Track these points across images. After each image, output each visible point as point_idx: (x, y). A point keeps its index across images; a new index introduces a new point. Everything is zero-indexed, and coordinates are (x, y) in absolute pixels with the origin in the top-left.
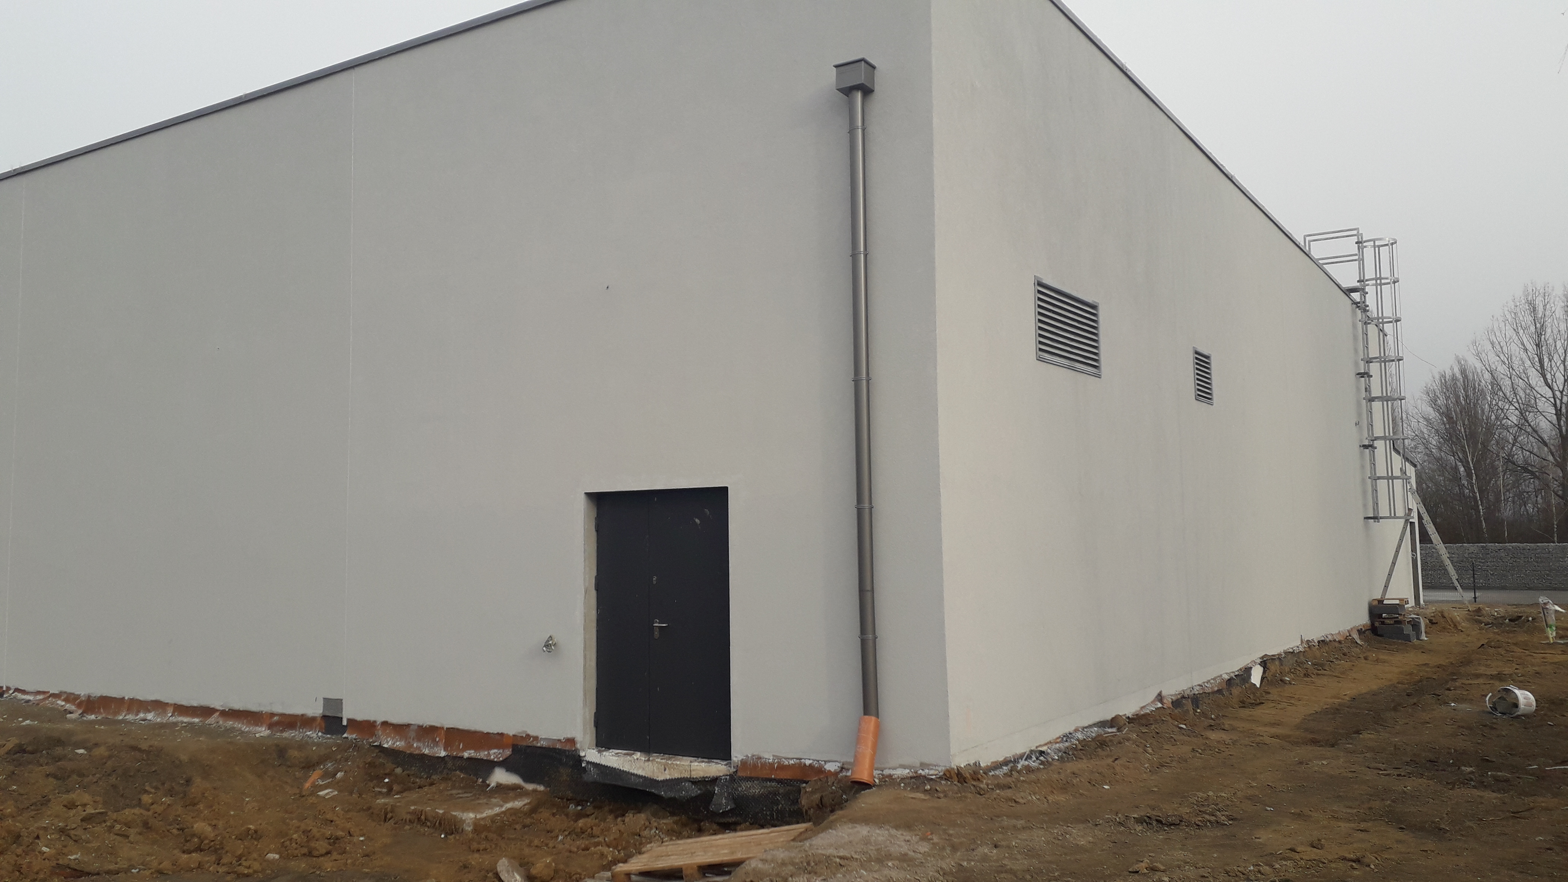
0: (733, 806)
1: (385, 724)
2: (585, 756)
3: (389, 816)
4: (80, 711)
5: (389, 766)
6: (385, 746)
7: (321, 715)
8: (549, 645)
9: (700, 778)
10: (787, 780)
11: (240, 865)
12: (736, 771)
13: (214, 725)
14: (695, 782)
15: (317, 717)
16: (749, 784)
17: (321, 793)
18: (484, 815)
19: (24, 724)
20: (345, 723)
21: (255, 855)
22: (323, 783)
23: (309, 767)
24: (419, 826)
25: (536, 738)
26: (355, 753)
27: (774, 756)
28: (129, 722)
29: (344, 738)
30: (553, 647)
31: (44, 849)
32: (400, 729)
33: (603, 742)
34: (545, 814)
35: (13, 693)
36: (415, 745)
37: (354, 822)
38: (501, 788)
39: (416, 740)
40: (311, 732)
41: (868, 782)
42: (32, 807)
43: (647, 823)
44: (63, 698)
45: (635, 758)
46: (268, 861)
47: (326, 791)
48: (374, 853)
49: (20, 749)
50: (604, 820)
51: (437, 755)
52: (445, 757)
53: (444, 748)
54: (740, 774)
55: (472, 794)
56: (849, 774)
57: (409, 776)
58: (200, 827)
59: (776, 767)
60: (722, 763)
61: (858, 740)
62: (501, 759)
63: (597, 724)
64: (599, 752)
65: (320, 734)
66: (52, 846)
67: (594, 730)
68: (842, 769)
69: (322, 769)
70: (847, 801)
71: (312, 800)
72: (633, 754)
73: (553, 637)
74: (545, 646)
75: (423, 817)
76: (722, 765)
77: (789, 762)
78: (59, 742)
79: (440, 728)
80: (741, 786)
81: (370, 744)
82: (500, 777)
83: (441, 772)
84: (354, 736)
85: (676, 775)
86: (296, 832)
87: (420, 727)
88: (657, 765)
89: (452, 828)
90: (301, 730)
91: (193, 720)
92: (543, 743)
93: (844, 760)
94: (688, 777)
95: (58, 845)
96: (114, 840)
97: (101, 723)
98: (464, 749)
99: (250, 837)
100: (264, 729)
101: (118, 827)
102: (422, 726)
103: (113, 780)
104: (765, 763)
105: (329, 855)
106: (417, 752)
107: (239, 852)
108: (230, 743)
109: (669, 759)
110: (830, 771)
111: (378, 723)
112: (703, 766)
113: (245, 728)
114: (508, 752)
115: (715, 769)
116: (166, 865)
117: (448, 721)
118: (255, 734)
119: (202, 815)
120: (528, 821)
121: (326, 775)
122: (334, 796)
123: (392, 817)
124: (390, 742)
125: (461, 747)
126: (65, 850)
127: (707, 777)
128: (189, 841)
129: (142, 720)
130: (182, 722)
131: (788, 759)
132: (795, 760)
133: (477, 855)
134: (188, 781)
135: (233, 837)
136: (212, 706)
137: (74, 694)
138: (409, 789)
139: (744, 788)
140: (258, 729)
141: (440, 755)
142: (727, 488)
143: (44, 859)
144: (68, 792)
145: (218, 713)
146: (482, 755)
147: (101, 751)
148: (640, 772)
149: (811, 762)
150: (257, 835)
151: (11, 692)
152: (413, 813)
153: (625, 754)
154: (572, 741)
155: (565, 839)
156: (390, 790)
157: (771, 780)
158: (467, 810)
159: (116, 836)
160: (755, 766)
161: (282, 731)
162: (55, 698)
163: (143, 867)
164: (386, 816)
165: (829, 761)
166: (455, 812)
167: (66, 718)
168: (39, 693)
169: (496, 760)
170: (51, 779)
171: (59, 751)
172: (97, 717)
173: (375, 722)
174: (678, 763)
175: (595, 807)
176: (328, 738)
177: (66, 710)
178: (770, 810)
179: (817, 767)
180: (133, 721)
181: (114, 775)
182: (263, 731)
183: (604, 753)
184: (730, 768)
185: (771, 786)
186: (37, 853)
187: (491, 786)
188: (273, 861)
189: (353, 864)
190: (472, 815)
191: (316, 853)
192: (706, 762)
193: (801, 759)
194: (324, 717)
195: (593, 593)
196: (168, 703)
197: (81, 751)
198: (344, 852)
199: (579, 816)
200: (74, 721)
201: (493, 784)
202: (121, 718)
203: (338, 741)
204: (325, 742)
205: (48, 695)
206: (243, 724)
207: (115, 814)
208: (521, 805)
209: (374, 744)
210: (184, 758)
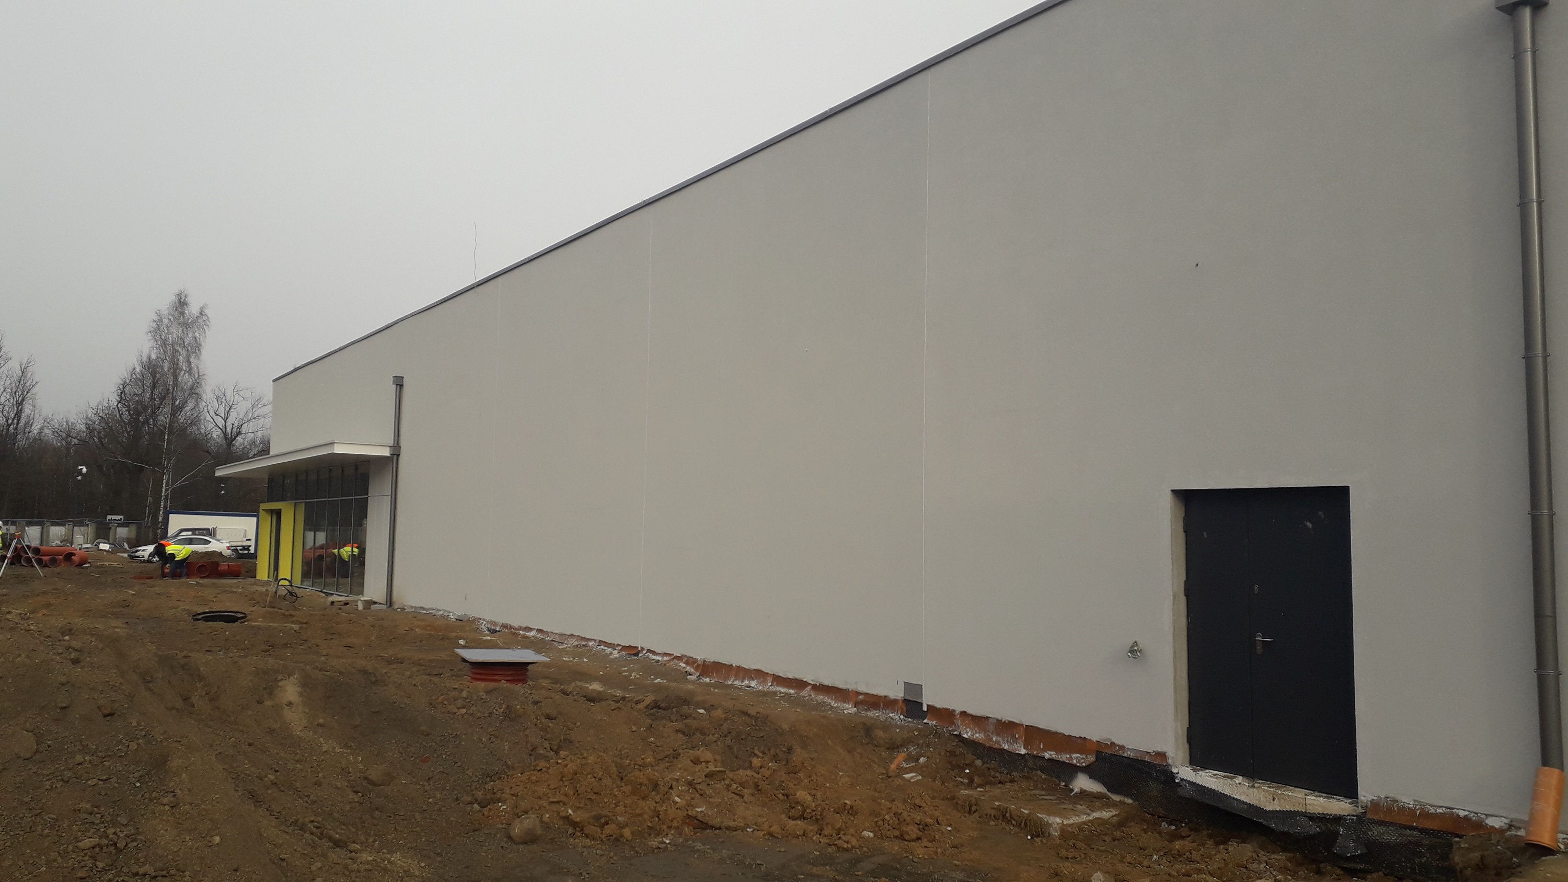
0: (1365, 851)
1: (964, 713)
2: (1178, 773)
3: (973, 809)
4: (698, 674)
5: (970, 757)
6: (965, 736)
7: (903, 699)
8: (1134, 651)
9: (1319, 813)
10: (1434, 831)
11: (840, 838)
12: (1365, 812)
13: (807, 698)
14: (1312, 818)
15: (898, 700)
16: (1382, 829)
17: (906, 776)
18: (1071, 821)
19: (656, 681)
20: (925, 708)
21: (852, 831)
22: (907, 766)
23: (893, 749)
24: (1004, 824)
25: (1122, 747)
26: (936, 740)
27: (1415, 801)
28: (737, 688)
29: (926, 723)
30: (1138, 653)
31: (677, 799)
32: (979, 721)
33: (1198, 760)
34: (1135, 829)
35: (646, 653)
36: (994, 739)
37: (941, 810)
38: (1084, 795)
39: (995, 734)
40: (893, 714)
41: (1552, 848)
42: (667, 759)
43: (1255, 856)
44: (684, 661)
45: (1237, 782)
46: (863, 838)
47: (911, 775)
48: (962, 846)
49: (656, 705)
50: (1203, 845)
51: (1017, 752)
52: (1025, 755)
53: (1024, 745)
54: (1369, 816)
55: (1056, 797)
56: (1522, 833)
57: (989, 769)
58: (802, 794)
59: (1418, 814)
60: (1346, 801)
61: (1535, 795)
62: (1084, 764)
63: (1190, 740)
64: (1194, 770)
65: (902, 717)
66: (682, 797)
67: (1187, 746)
68: (1510, 826)
69: (905, 752)
70: (1519, 865)
71: (898, 781)
72: (1235, 777)
73: (1138, 643)
74: (1130, 652)
75: (1008, 815)
76: (1346, 803)
77: (1436, 810)
78: (686, 702)
79: (1019, 724)
80: (1371, 830)
81: (949, 732)
82: (1083, 783)
83: (1022, 770)
84: (934, 723)
85: (1288, 807)
86: (888, 813)
87: (999, 721)
88: (1264, 793)
89: (1039, 831)
90: (884, 711)
91: (790, 691)
92: (1131, 754)
93: (1513, 816)
94: (1304, 811)
95: (688, 798)
96: (732, 798)
97: (715, 686)
98: (1045, 750)
99: (846, 812)
100: (850, 706)
101: (734, 786)
102: (1001, 720)
103: (728, 741)
104: (1404, 807)
105: (920, 841)
106: (996, 746)
107: (838, 826)
108: (823, 717)
109: (1278, 788)
110: (1492, 827)
111: (957, 712)
112: (1322, 801)
113: (834, 704)
114: (1092, 758)
115: (1338, 806)
116: (775, 829)
117: (1027, 720)
118: (843, 710)
119: (803, 784)
120: (1118, 834)
121: (909, 759)
122: (918, 780)
123: (976, 810)
124: (970, 732)
125: (1042, 747)
126: (693, 803)
127: (1327, 814)
128: (793, 807)
129: (747, 687)
130: (781, 693)
131: (1434, 806)
132: (1444, 809)
133: (1067, 864)
134: (790, 750)
135: (832, 810)
136: (805, 680)
137: (692, 658)
138: (990, 783)
139: (1376, 832)
140: (847, 706)
141: (1020, 753)
142: (1347, 488)
143: (677, 809)
144: (693, 748)
145: (810, 687)
146: (1064, 757)
147: (719, 713)
148: (1243, 798)
149: (1467, 813)
150: (852, 811)
151: (645, 652)
152: (998, 809)
153: (1224, 777)
154: (1162, 755)
155: (1160, 859)
156: (971, 781)
157: (1414, 828)
158: (1054, 814)
159: (733, 795)
160: (1390, 810)
161: (866, 710)
162: (678, 660)
163: (757, 828)
164: (970, 808)
165: (1492, 816)
166: (1041, 814)
167: (687, 679)
168: (666, 654)
169: (1078, 765)
170: (680, 735)
171: (685, 709)
172: (711, 681)
173: (954, 711)
174: (1290, 794)
175: (1191, 830)
176: (909, 722)
177: (687, 671)
178: (1410, 862)
179: (1475, 820)
180: (740, 687)
181: (729, 737)
182: (849, 709)
183: (1200, 773)
184: (1356, 808)
185: (1411, 835)
186: (671, 802)
187: (1075, 791)
188: (868, 839)
189: (943, 854)
190: (1058, 820)
191: (906, 837)
192: (1325, 797)
193: (1453, 809)
194: (905, 701)
195: (1183, 600)
196: (768, 673)
197: (701, 711)
198: (934, 840)
199: (1174, 837)
200: (693, 682)
201: (1076, 790)
202: (730, 683)
203: (919, 726)
204: (908, 726)
205: (673, 657)
206: (832, 699)
207: (732, 773)
208: (1109, 817)
209: (954, 733)
210: (786, 727)
